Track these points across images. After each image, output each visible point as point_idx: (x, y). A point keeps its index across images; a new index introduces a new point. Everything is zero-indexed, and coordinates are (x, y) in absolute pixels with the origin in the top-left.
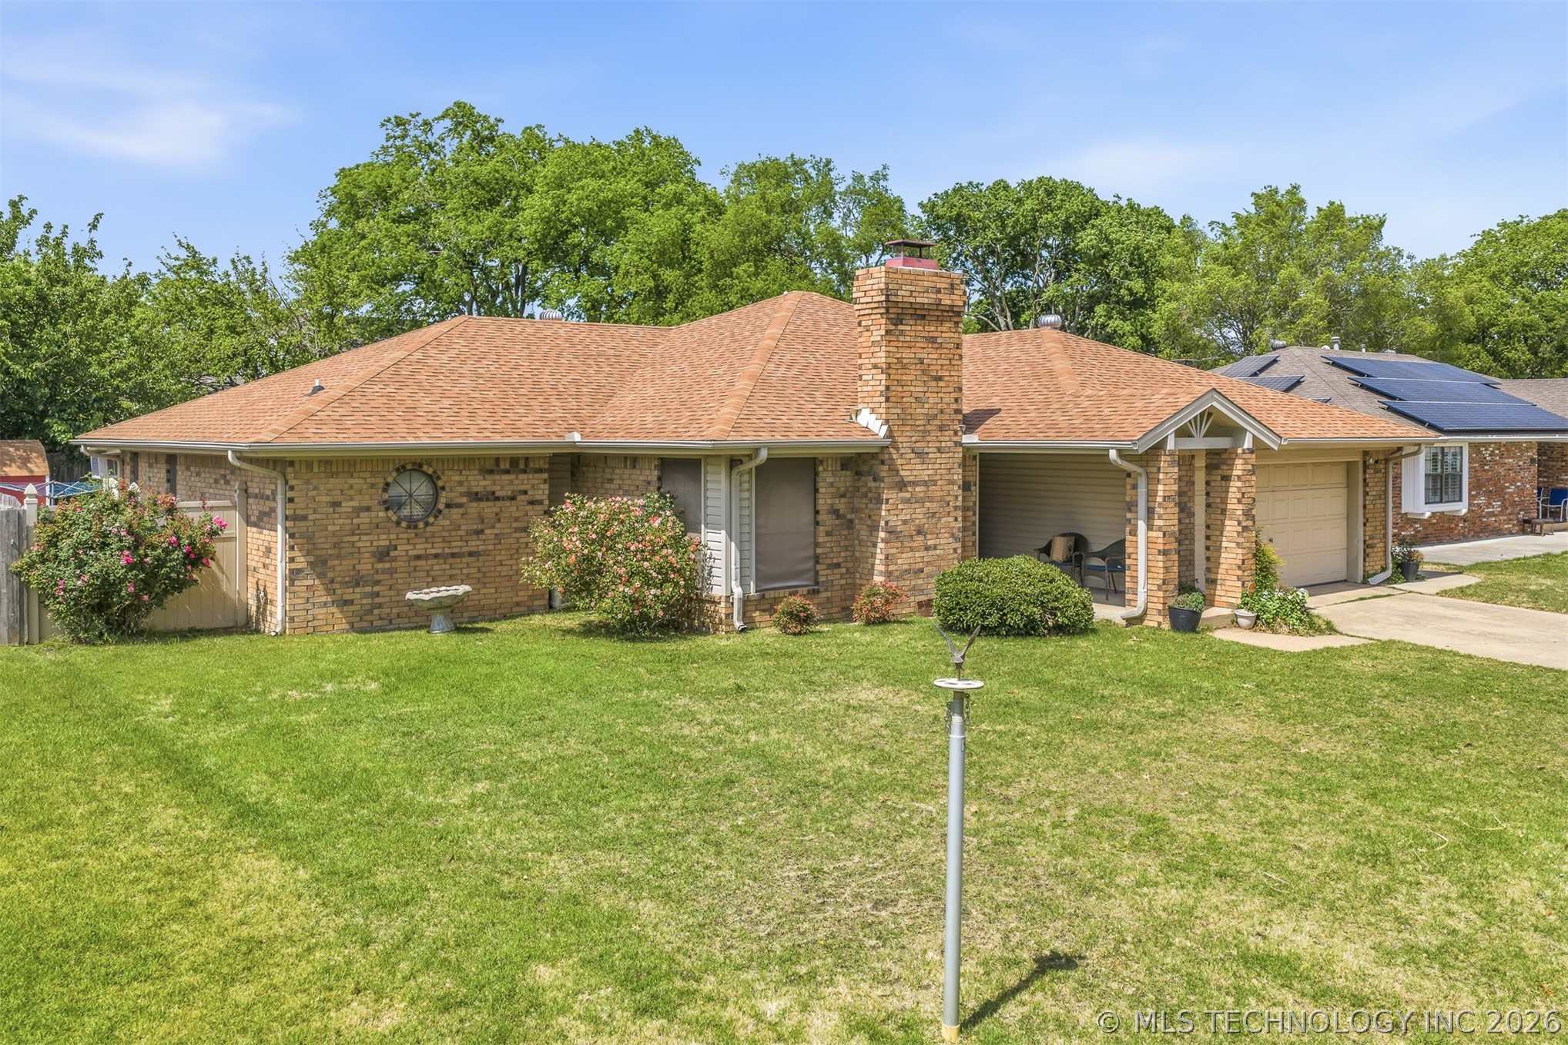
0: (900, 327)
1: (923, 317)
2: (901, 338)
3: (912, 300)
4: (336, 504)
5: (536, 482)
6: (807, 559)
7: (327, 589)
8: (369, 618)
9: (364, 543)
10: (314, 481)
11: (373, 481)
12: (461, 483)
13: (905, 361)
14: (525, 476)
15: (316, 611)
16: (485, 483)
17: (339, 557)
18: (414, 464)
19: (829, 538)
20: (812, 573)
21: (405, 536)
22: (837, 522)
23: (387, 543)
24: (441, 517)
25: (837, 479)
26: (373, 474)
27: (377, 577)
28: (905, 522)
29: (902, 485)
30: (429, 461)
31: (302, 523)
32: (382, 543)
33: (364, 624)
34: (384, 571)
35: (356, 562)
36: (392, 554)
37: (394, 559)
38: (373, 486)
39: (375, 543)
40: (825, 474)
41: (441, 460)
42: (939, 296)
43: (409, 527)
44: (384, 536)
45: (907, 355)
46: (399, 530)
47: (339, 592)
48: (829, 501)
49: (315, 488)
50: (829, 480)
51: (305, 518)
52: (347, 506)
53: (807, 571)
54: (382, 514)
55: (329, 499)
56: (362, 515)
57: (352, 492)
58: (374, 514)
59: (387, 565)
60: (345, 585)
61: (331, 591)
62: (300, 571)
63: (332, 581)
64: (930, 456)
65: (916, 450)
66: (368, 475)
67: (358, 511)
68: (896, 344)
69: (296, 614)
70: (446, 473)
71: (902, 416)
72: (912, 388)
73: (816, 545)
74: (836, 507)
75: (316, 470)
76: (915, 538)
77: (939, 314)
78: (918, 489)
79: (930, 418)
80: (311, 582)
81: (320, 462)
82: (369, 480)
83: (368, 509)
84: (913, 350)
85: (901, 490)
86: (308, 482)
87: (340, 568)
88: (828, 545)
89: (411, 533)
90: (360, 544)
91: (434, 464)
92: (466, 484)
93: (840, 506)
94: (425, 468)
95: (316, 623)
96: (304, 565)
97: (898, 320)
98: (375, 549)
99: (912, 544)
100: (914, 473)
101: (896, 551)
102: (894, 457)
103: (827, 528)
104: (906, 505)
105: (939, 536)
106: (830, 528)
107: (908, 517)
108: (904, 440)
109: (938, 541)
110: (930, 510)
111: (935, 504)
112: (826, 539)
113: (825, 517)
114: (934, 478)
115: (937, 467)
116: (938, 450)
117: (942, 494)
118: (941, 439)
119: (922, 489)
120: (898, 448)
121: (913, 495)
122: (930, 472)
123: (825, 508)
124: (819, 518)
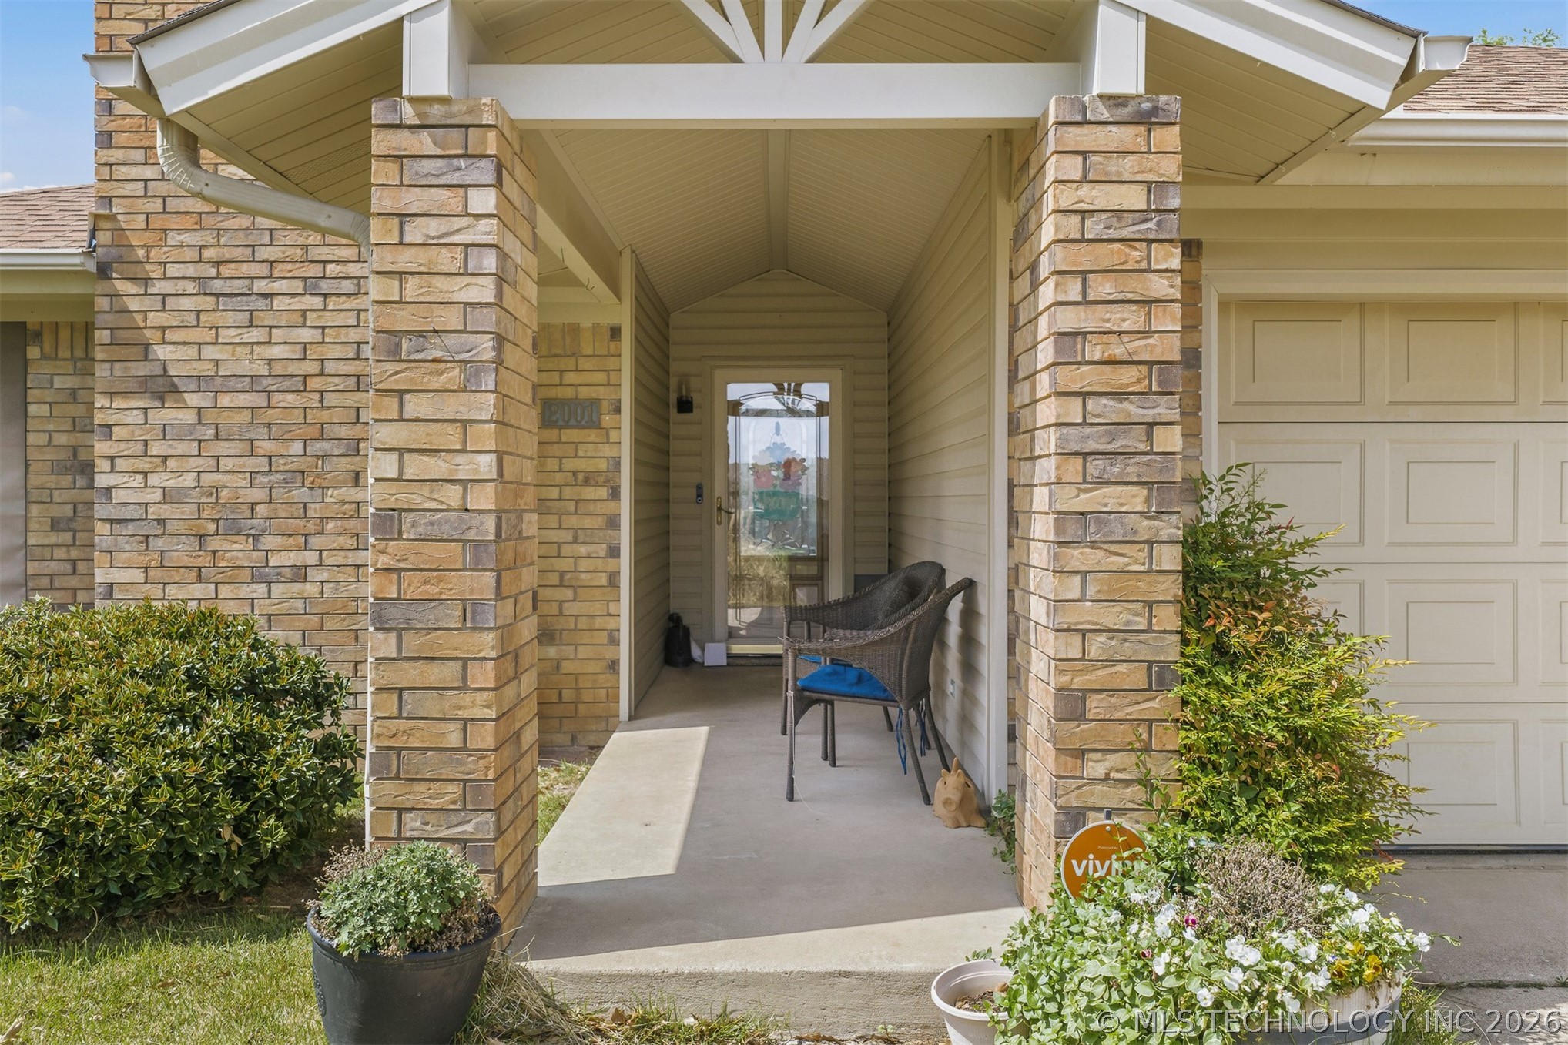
29: (163, 387)
40: (47, 368)
48: (62, 439)
65: (219, 286)
78: (224, 401)
85: (160, 399)
99: (204, 560)
100: (210, 352)
101: (138, 576)
102: (133, 305)
103: (56, 511)
104: (180, 448)
105: (316, 541)
106: (68, 510)
107: (189, 480)
108: (174, 255)
109: (311, 558)
110: (279, 463)
111: (297, 447)
112: (53, 538)
113: (51, 481)
114: (293, 368)
115: (306, 335)
116: (310, 287)
117: (325, 416)
118: (317, 253)
119: (244, 399)
120: (146, 281)
121: (210, 417)
122: (276, 352)
123: (50, 455)
124: (33, 481)
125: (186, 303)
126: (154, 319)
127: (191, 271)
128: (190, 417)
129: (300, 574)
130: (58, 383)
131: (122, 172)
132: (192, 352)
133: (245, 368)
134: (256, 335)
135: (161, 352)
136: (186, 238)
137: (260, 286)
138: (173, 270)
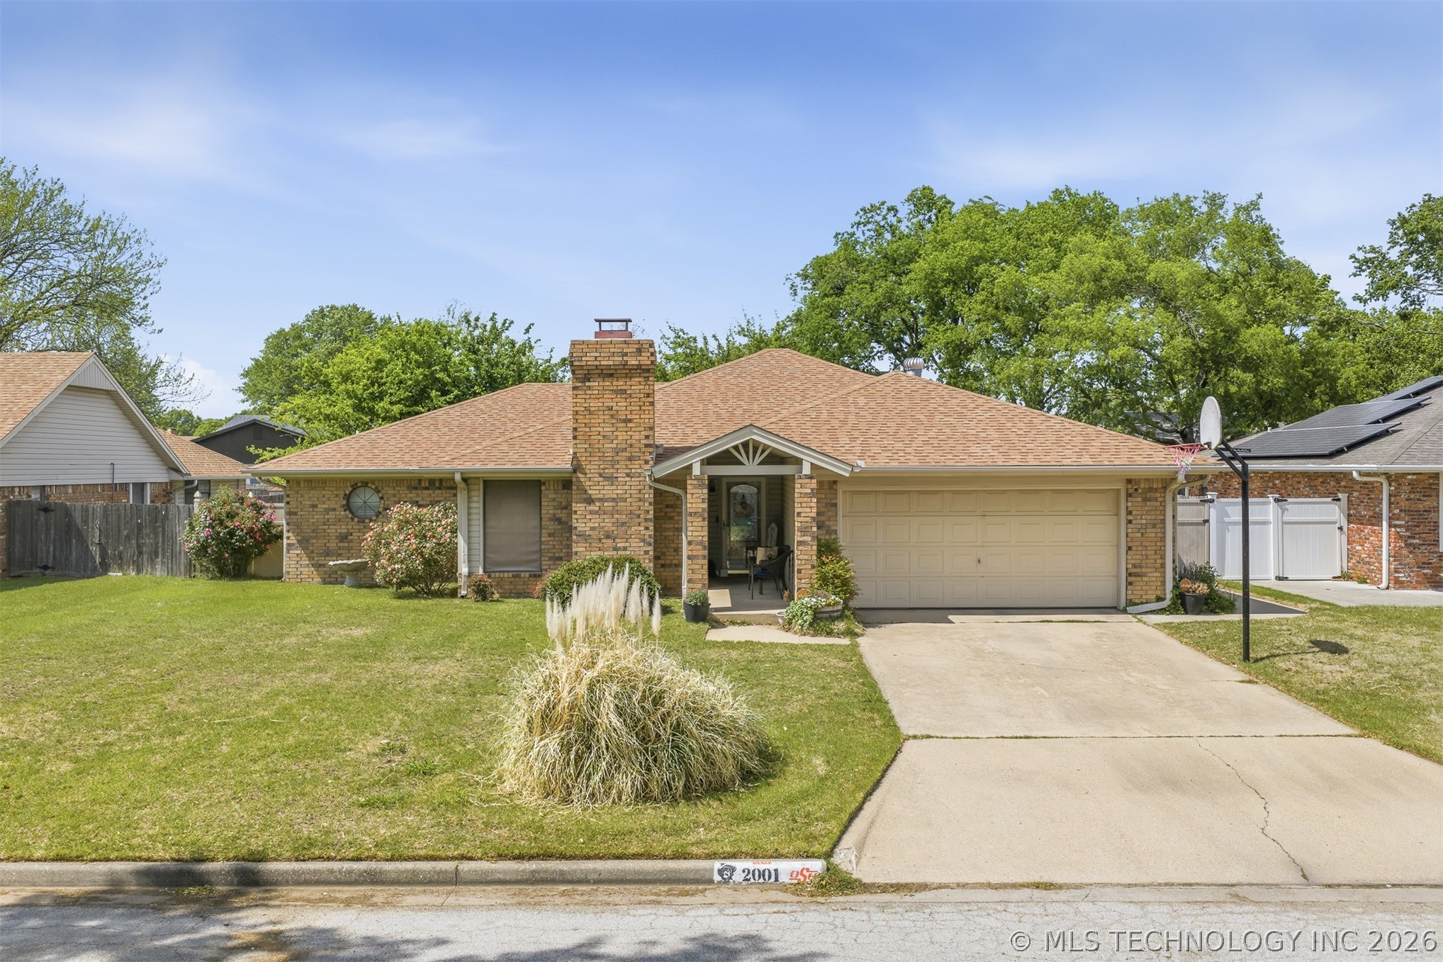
0: (587, 384)
1: (611, 375)
2: (588, 392)
3: (596, 363)
4: (314, 506)
5: (448, 495)
6: (534, 552)
7: (308, 557)
8: (335, 576)
9: (332, 530)
10: (301, 492)
11: (338, 493)
12: (394, 495)
13: (592, 409)
14: (440, 491)
15: (302, 569)
16: (411, 495)
17: (316, 538)
18: (362, 482)
19: (552, 538)
20: (539, 563)
21: (357, 527)
22: (560, 527)
23: (346, 531)
24: (381, 516)
25: (559, 496)
26: (337, 489)
27: (339, 552)
28: (592, 529)
29: (590, 501)
30: (373, 481)
31: (294, 517)
32: (343, 531)
33: (332, 580)
34: (344, 548)
35: (326, 541)
36: (350, 538)
37: (351, 541)
38: (337, 495)
39: (338, 531)
40: (547, 492)
41: (381, 480)
42: (625, 358)
43: (359, 522)
44: (344, 527)
45: (594, 404)
46: (353, 523)
47: (316, 559)
48: (551, 512)
49: (302, 496)
50: (549, 495)
51: (296, 514)
52: (321, 507)
53: (534, 561)
54: (343, 513)
55: (309, 503)
56: (330, 513)
57: (324, 499)
58: (337, 513)
59: (346, 545)
60: (319, 555)
61: (311, 558)
62: (293, 544)
63: (312, 552)
64: (619, 479)
65: (604, 475)
66: (333, 489)
67: (327, 511)
68: (583, 396)
69: (290, 570)
70: (386, 489)
71: (590, 450)
72: (599, 429)
73: (541, 543)
74: (557, 516)
75: (302, 485)
76: (604, 541)
77: (628, 372)
78: (606, 504)
79: (617, 451)
80: (299, 552)
81: (305, 480)
82: (335, 492)
83: (334, 510)
84: (600, 400)
85: (589, 504)
86: (297, 493)
87: (318, 544)
88: (551, 543)
89: (361, 526)
90: (329, 531)
91: (377, 483)
92: (397, 496)
93: (562, 515)
94: (370, 485)
95: (303, 576)
96: (295, 541)
97: (587, 378)
98: (338, 534)
99: (600, 545)
100: (603, 492)
101: (584, 549)
102: (582, 480)
103: (549, 531)
104: (594, 516)
105: (630, 540)
106: (553, 531)
107: (597, 525)
108: (593, 467)
109: (628, 544)
110: (620, 521)
111: (624, 516)
112: (549, 539)
113: (548, 523)
114: (623, 496)
115: (626, 487)
116: (628, 475)
117: (632, 508)
118: (630, 467)
119: (610, 504)
120: (586, 474)
121: (602, 509)
122: (619, 492)
123: (548, 516)
124: (543, 523)
125: (596, 479)
126: (588, 483)
127: (597, 471)
128: (597, 509)
129: (625, 549)
130: (550, 496)
131: (579, 446)
132: (597, 492)
133: (611, 496)
134: (614, 487)
135: (589, 492)
136: (596, 463)
137: (615, 475)
138: (592, 471)
